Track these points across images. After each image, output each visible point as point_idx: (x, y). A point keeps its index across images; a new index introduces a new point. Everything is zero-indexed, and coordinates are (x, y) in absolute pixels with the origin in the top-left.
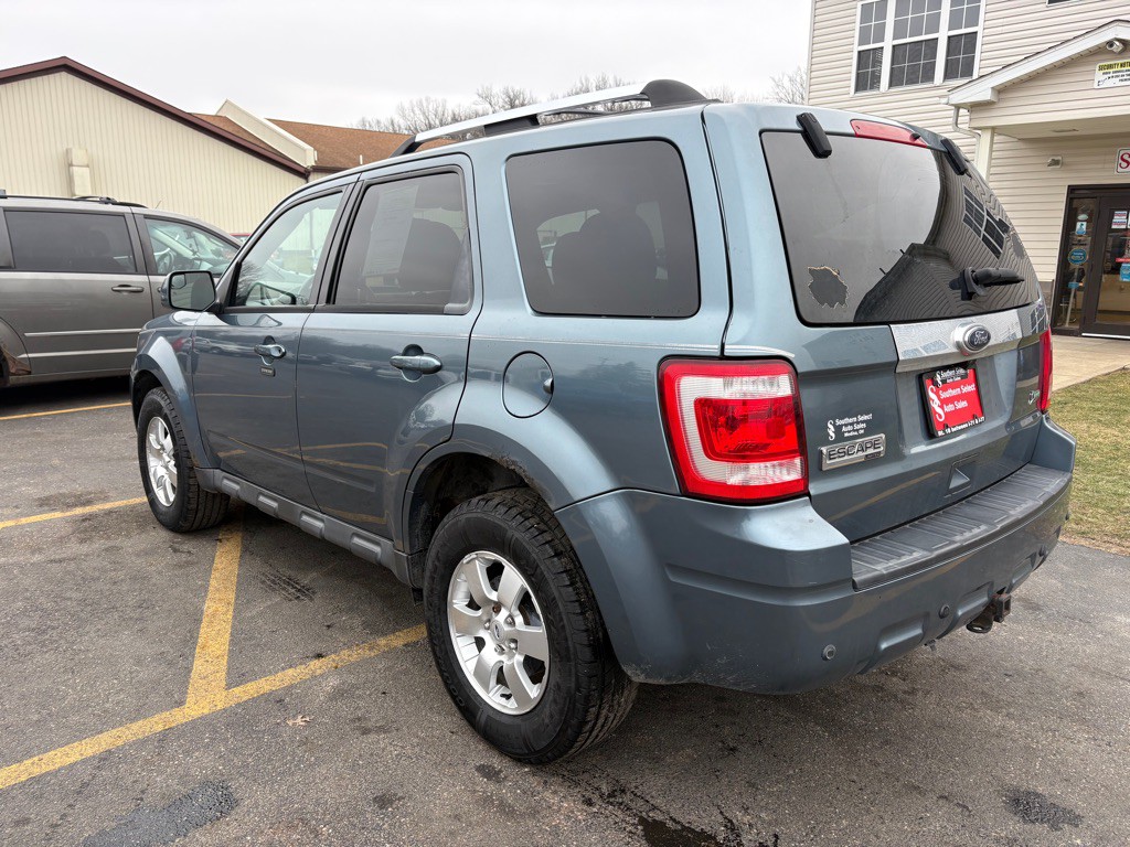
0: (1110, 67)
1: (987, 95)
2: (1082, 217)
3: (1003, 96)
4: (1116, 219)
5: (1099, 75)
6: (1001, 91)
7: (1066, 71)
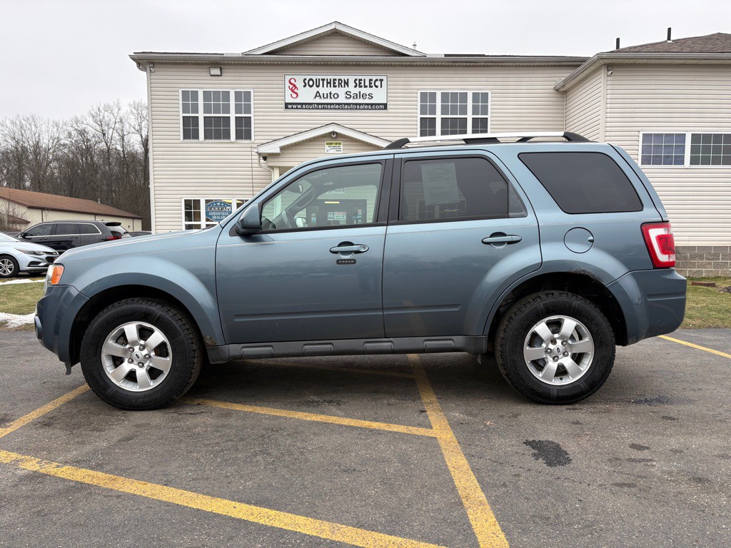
0: (331, 144)
1: (278, 151)
2: (313, 215)
3: (283, 152)
4: (329, 216)
5: (327, 147)
6: (282, 148)
7: (313, 143)
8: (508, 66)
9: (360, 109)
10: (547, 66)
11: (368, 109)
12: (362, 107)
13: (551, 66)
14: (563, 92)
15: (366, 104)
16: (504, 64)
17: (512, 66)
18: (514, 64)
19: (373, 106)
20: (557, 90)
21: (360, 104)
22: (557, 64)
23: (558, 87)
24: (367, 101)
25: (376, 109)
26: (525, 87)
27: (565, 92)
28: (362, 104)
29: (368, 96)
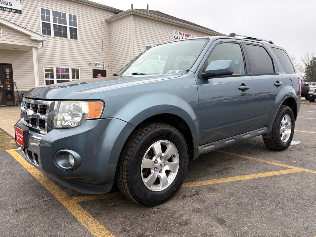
8: (85, 5)
9: (3, 10)
10: (102, 9)
11: (9, 11)
12: (5, 9)
13: (103, 9)
14: (109, 22)
15: (7, 8)
16: (83, 3)
17: (86, 5)
18: (88, 4)
19: (12, 10)
20: (106, 21)
21: (4, 8)
22: (106, 9)
23: (107, 20)
24: (8, 6)
25: (14, 12)
26: (93, 17)
27: (109, 23)
28: (5, 8)
29: (8, 4)
